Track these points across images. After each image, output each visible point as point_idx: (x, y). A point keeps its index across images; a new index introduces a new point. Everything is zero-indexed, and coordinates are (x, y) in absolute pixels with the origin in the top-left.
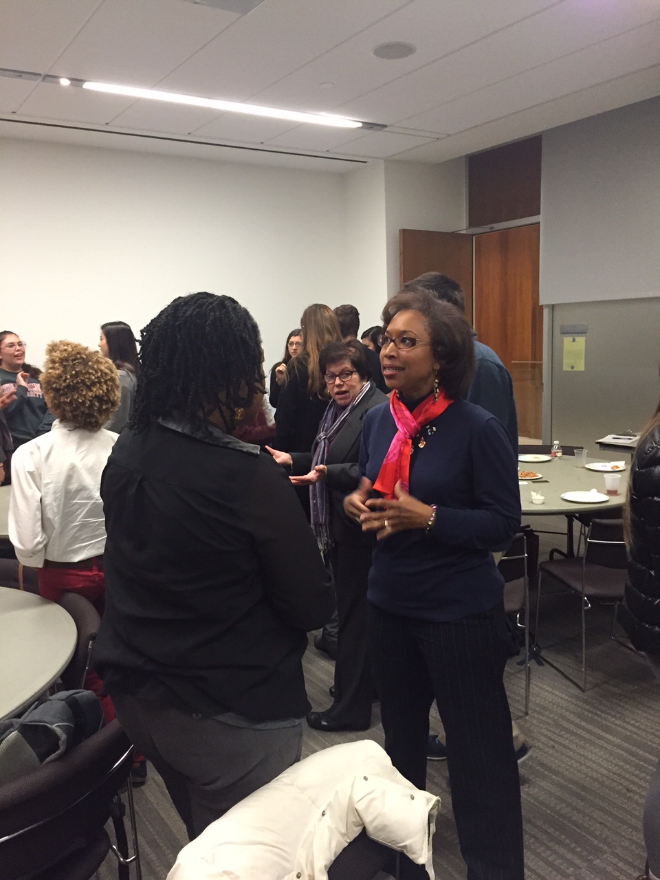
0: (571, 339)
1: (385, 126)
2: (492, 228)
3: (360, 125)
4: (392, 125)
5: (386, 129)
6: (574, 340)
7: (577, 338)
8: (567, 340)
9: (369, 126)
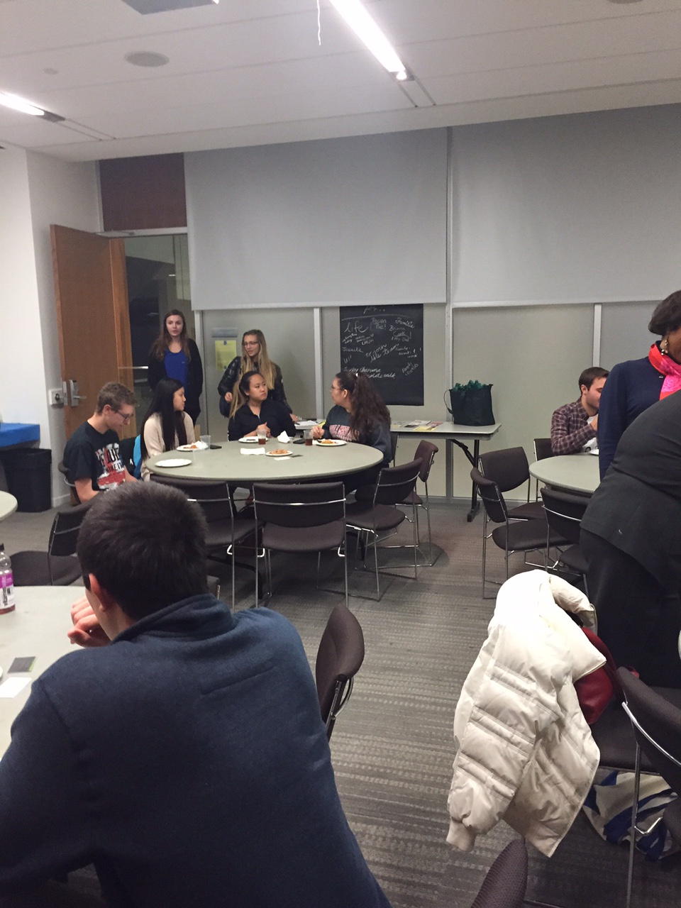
0: (222, 342)
1: (62, 119)
2: (133, 233)
3: (42, 113)
4: (70, 120)
5: (62, 122)
6: (225, 343)
7: (228, 342)
8: (219, 344)
9: (49, 116)
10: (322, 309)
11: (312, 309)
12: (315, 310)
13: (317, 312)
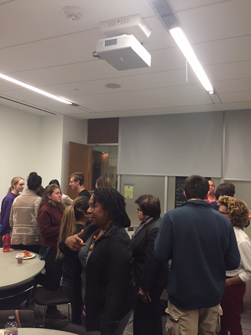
0: (128, 187)
1: (78, 105)
3: (71, 103)
9: (73, 104)
10: (168, 177)
11: (164, 176)
12: (166, 177)
13: (166, 178)
